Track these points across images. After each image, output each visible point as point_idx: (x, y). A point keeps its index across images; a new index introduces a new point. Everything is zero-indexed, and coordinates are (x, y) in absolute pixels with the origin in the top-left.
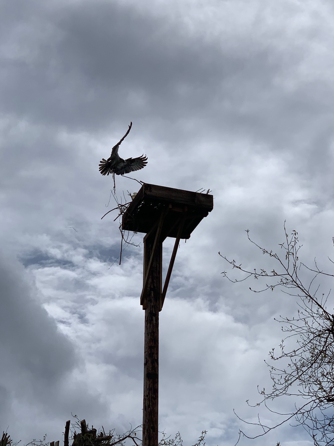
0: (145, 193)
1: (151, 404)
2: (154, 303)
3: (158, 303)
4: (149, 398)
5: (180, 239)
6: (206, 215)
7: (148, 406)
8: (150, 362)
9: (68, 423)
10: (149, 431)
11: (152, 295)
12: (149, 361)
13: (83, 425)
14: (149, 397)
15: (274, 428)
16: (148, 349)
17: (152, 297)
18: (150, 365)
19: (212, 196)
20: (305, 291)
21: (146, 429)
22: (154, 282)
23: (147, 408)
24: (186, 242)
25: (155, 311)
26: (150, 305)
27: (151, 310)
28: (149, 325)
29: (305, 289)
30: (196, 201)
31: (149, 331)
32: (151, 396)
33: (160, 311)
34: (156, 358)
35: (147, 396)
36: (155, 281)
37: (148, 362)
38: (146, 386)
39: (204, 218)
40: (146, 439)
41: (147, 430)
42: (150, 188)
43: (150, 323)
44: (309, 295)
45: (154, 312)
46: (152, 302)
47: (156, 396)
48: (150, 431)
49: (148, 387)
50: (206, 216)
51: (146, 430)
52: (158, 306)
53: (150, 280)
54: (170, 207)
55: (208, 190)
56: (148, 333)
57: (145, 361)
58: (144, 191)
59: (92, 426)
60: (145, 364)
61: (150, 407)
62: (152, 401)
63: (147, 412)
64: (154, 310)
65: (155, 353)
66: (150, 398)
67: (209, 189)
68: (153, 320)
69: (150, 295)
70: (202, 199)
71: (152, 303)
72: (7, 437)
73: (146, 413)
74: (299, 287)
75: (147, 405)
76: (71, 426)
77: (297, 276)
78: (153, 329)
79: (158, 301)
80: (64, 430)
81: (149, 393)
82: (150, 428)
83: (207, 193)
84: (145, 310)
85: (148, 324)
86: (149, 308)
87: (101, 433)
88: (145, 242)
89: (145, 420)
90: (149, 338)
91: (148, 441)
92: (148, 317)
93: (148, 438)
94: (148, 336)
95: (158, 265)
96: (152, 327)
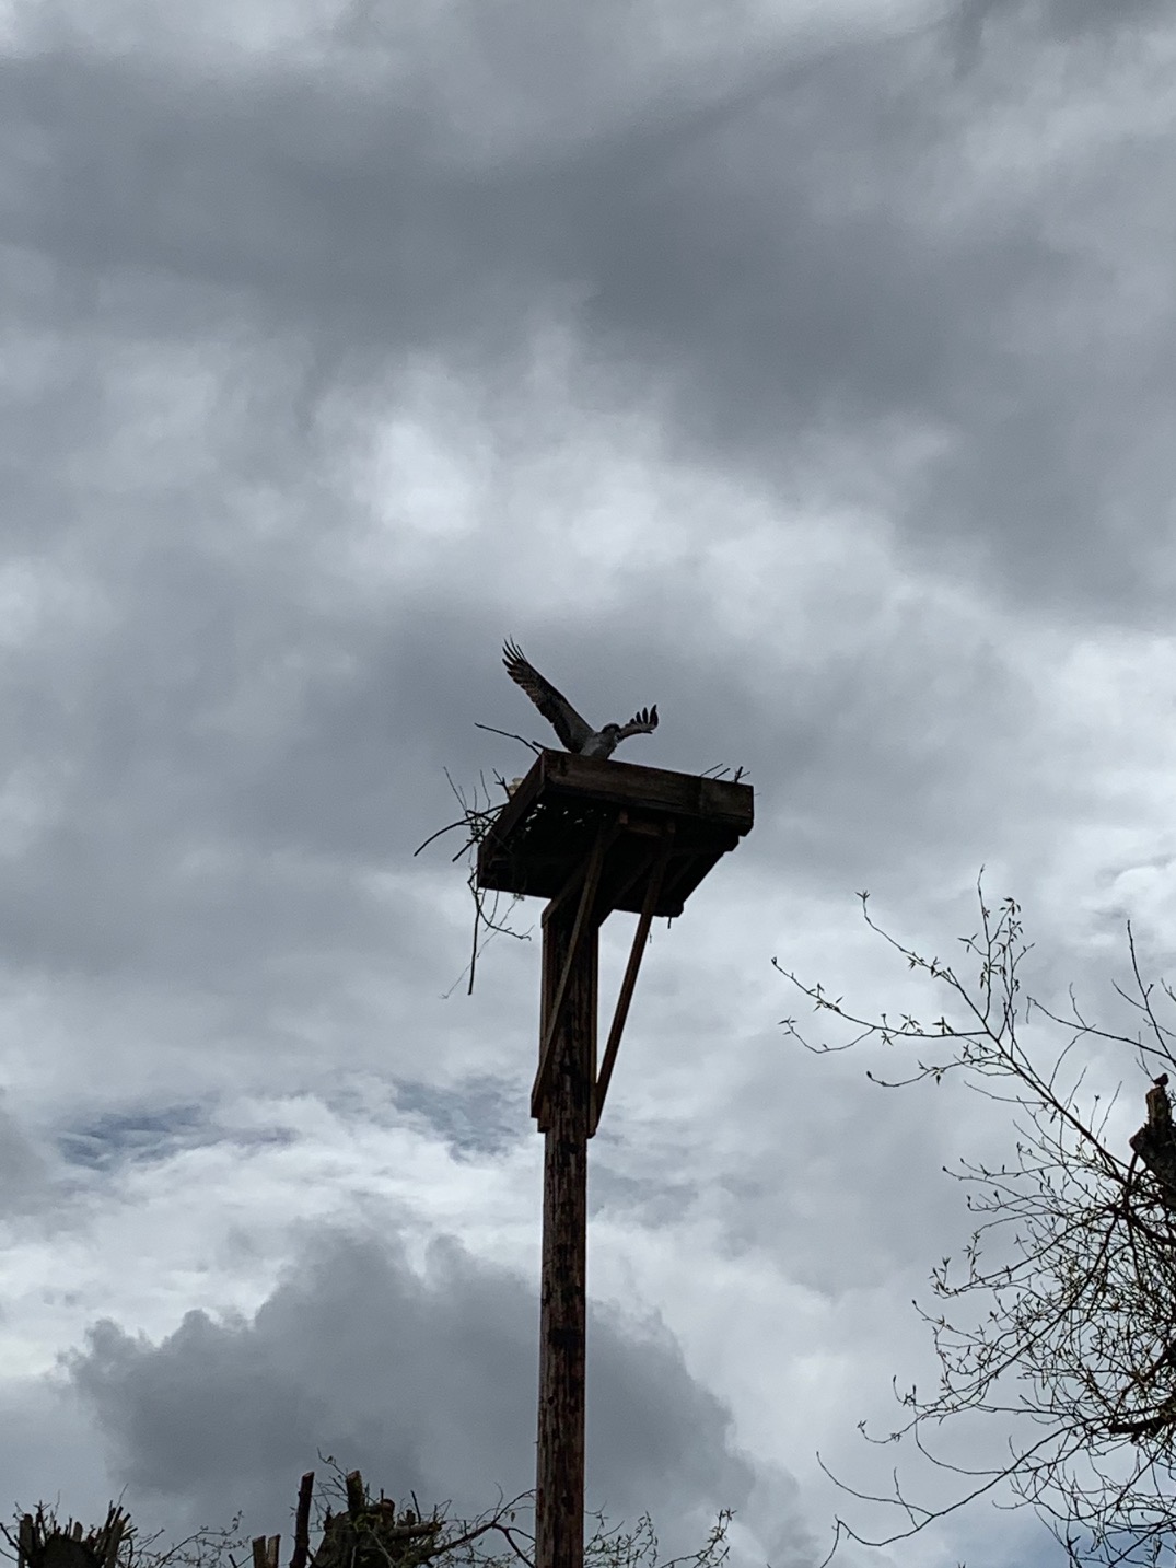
0: (547, 779)
1: (561, 1425)
2: (571, 1115)
3: (585, 1110)
4: (556, 1408)
5: (655, 919)
6: (731, 845)
7: (553, 1432)
8: (559, 1294)
9: (308, 1482)
10: (554, 1511)
11: (568, 1087)
12: (556, 1292)
13: (354, 1488)
14: (554, 1404)
15: (943, 1513)
16: (554, 1254)
17: (567, 1094)
18: (560, 1304)
19: (751, 788)
20: (1039, 1085)
21: (547, 1504)
22: (574, 1048)
23: (550, 1438)
24: (669, 927)
25: (575, 1136)
26: (561, 1120)
27: (564, 1133)
28: (556, 1178)
29: (1040, 1081)
30: (701, 803)
31: (556, 1199)
32: (561, 1400)
33: (591, 1136)
34: (578, 1284)
35: (551, 1401)
36: (575, 1043)
37: (554, 1295)
38: (546, 1370)
39: (727, 854)
40: (545, 1537)
41: (550, 1508)
42: (564, 764)
43: (562, 1174)
44: (1050, 1098)
45: (572, 1141)
46: (566, 1109)
48: (559, 1509)
49: (552, 1373)
50: (731, 850)
51: (546, 1508)
53: (561, 1043)
54: (624, 819)
55: (738, 770)
56: (554, 1204)
57: (545, 1290)
58: (546, 773)
59: (382, 1492)
60: (545, 1303)
61: (559, 1437)
62: (565, 1417)
63: (550, 1452)
64: (571, 1132)
65: (575, 1268)
66: (559, 1408)
67: (741, 768)
68: (569, 1164)
69: (559, 1087)
70: (720, 796)
71: (568, 1112)
72: (122, 1517)
73: (546, 1456)
74: (1021, 1074)
75: (549, 1430)
77: (1013, 1040)
78: (570, 1193)
79: (584, 1107)
80: (296, 1502)
81: (556, 1393)
82: (559, 1502)
83: (737, 778)
84: (543, 1135)
85: (553, 1176)
86: (558, 1128)
87: (409, 1512)
88: (546, 925)
89: (543, 1476)
90: (556, 1221)
91: (552, 1542)
92: (553, 1156)
93: (551, 1533)
94: (554, 1213)
95: (585, 996)
96: (565, 1186)
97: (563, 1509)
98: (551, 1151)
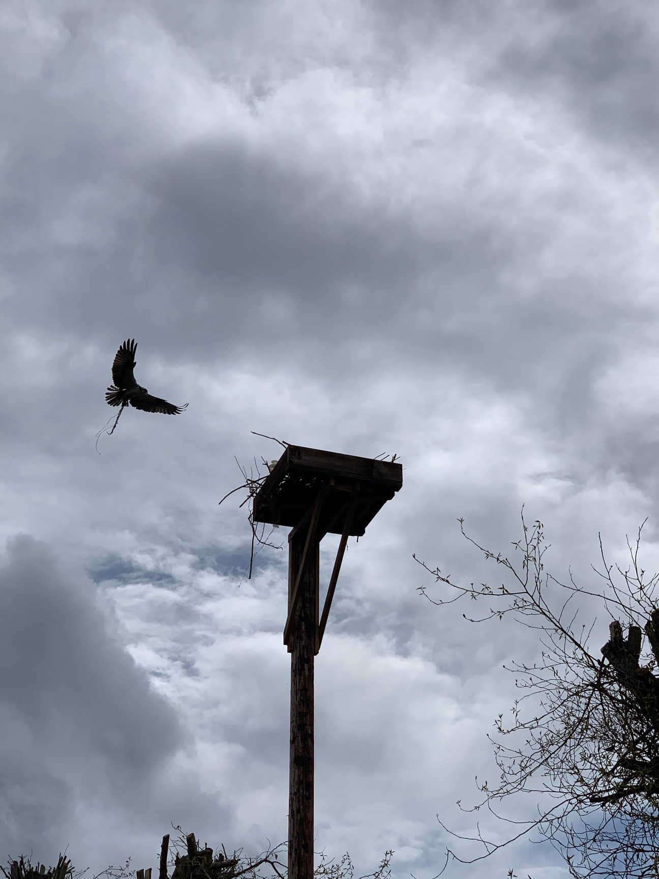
0: (290, 461)
1: (301, 807)
2: (305, 643)
3: (313, 642)
4: (298, 798)
5: (349, 536)
6: (391, 496)
7: (297, 810)
8: (300, 738)
9: (166, 839)
10: (298, 851)
11: (303, 627)
12: (298, 737)
13: (191, 842)
14: (298, 795)
15: (503, 845)
16: (297, 717)
17: (303, 632)
18: (300, 743)
19: (401, 465)
20: (553, 620)
21: (294, 848)
22: (307, 607)
23: (295, 813)
24: (357, 541)
25: (307, 654)
26: (300, 646)
27: (302, 652)
28: (298, 677)
29: (554, 618)
30: (374, 474)
31: (298, 688)
32: (301, 794)
33: (316, 653)
34: (310, 733)
35: (295, 794)
36: (307, 605)
38: (293, 778)
39: (388, 501)
40: (293, 865)
41: (296, 850)
42: (299, 453)
43: (300, 675)
44: (559, 626)
45: (306, 657)
46: (302, 640)
47: (309, 794)
48: (300, 850)
49: (296, 780)
50: (391, 499)
51: (293, 851)
52: (313, 647)
53: (300, 604)
54: (332, 483)
55: (394, 456)
56: (297, 691)
57: (292, 736)
58: (290, 458)
59: (206, 844)
60: (292, 742)
61: (300, 813)
62: (303, 802)
63: (296, 820)
64: (305, 653)
65: (308, 723)
66: (300, 798)
67: (396, 455)
68: (305, 669)
69: (299, 628)
70: (385, 470)
71: (304, 642)
72: (66, 862)
73: (293, 823)
74: (545, 614)
75: (295, 809)
76: (170, 844)
77: (540, 596)
78: (305, 684)
79: (312, 638)
80: (160, 851)
81: (298, 789)
82: (301, 846)
83: (393, 461)
84: (291, 654)
85: (295, 676)
86: (298, 650)
87: (221, 855)
88: (291, 542)
89: (292, 834)
90: (298, 700)
91: (297, 868)
92: (296, 665)
93: (296, 862)
94: (297, 696)
95: (312, 579)
96: (303, 681)
97: (302, 850)
98: (295, 662)
